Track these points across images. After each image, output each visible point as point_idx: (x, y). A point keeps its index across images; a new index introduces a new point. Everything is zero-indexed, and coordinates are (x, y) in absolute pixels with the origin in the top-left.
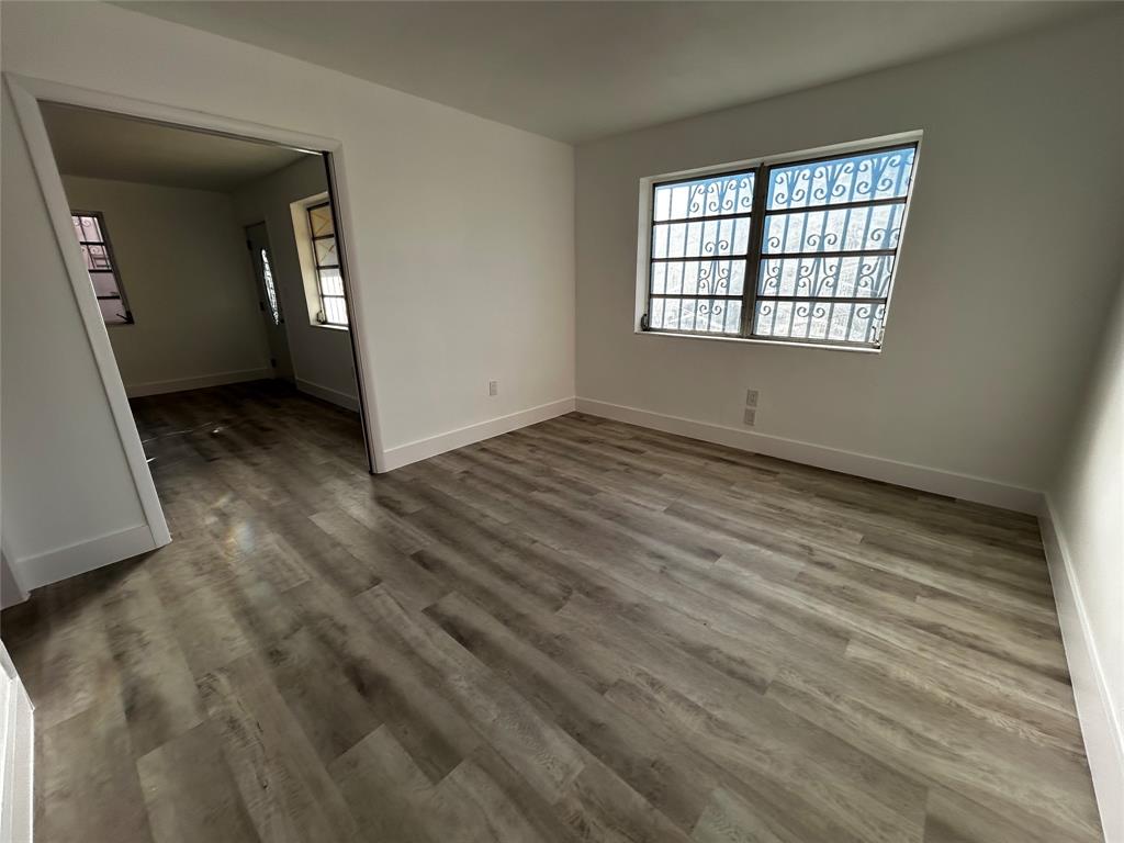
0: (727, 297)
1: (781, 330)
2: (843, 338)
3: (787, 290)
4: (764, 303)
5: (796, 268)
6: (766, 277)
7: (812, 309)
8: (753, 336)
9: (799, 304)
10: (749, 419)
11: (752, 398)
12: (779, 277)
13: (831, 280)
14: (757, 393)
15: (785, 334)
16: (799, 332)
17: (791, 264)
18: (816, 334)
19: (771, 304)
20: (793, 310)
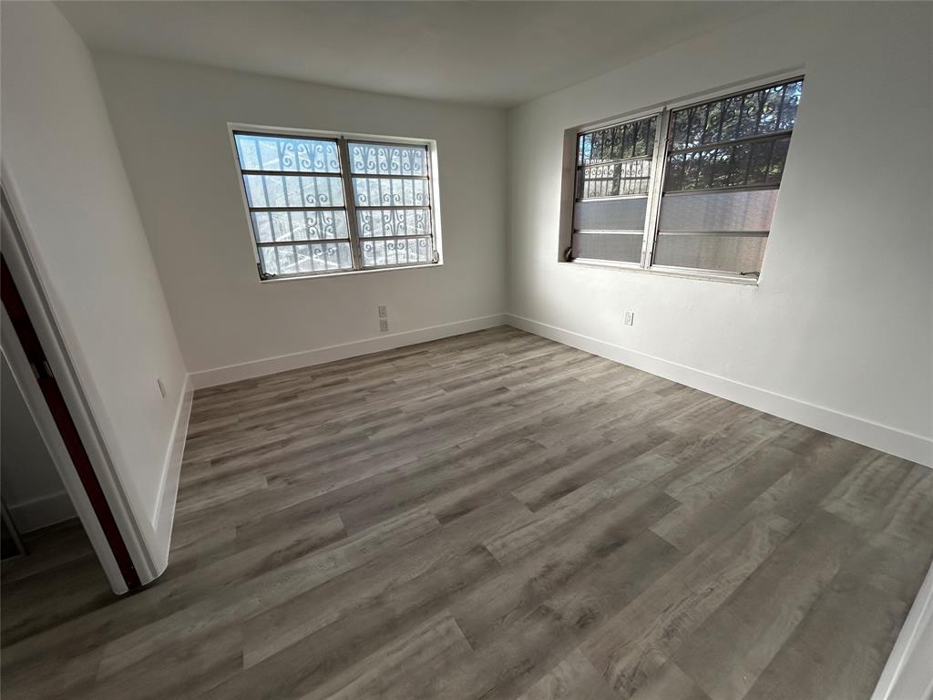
0: (336, 241)
1: (380, 261)
2: (416, 261)
3: (378, 232)
4: (366, 243)
5: (380, 217)
6: (362, 224)
7: (396, 244)
8: (365, 269)
9: (388, 242)
10: (384, 326)
11: (382, 312)
12: (371, 223)
13: (402, 224)
14: (384, 307)
15: (383, 263)
16: (392, 260)
17: (377, 214)
18: (402, 260)
19: (370, 243)
20: (385, 245)
